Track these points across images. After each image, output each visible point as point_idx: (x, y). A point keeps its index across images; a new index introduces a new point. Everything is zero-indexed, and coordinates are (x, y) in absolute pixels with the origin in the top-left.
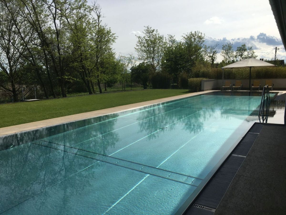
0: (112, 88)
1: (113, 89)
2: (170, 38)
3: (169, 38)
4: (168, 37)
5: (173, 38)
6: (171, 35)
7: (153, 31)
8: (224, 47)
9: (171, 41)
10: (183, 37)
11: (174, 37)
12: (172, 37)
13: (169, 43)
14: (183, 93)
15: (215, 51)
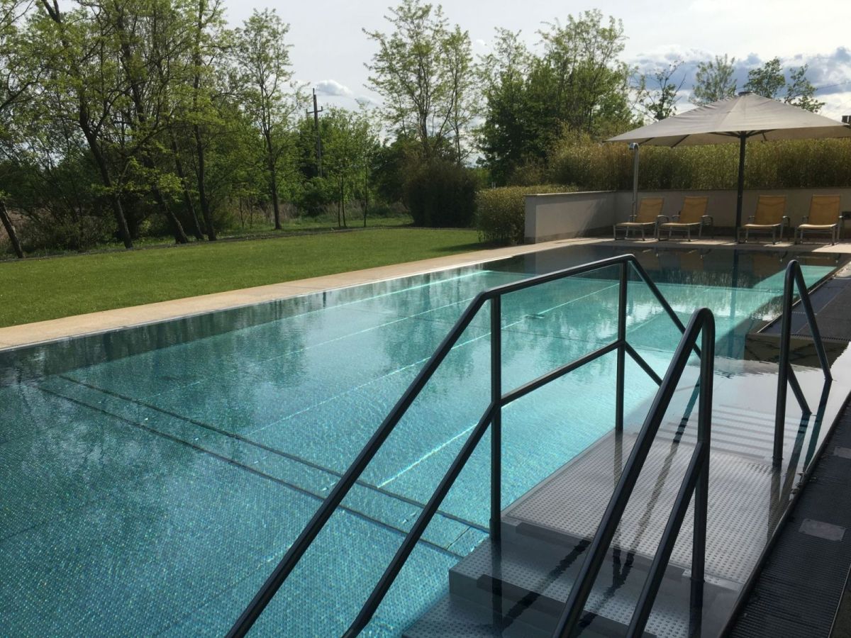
0: (316, 221)
1: (320, 222)
2: (504, 40)
3: (502, 41)
4: (496, 37)
5: (515, 41)
6: (505, 28)
7: (426, 12)
8: (704, 70)
9: (505, 51)
10: (543, 34)
11: (518, 35)
12: (512, 36)
13: (498, 58)
14: (439, 254)
15: (668, 86)
